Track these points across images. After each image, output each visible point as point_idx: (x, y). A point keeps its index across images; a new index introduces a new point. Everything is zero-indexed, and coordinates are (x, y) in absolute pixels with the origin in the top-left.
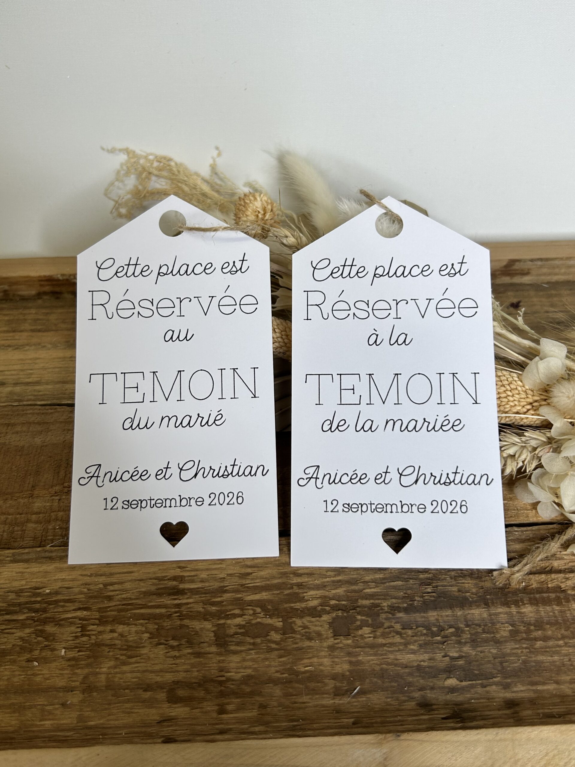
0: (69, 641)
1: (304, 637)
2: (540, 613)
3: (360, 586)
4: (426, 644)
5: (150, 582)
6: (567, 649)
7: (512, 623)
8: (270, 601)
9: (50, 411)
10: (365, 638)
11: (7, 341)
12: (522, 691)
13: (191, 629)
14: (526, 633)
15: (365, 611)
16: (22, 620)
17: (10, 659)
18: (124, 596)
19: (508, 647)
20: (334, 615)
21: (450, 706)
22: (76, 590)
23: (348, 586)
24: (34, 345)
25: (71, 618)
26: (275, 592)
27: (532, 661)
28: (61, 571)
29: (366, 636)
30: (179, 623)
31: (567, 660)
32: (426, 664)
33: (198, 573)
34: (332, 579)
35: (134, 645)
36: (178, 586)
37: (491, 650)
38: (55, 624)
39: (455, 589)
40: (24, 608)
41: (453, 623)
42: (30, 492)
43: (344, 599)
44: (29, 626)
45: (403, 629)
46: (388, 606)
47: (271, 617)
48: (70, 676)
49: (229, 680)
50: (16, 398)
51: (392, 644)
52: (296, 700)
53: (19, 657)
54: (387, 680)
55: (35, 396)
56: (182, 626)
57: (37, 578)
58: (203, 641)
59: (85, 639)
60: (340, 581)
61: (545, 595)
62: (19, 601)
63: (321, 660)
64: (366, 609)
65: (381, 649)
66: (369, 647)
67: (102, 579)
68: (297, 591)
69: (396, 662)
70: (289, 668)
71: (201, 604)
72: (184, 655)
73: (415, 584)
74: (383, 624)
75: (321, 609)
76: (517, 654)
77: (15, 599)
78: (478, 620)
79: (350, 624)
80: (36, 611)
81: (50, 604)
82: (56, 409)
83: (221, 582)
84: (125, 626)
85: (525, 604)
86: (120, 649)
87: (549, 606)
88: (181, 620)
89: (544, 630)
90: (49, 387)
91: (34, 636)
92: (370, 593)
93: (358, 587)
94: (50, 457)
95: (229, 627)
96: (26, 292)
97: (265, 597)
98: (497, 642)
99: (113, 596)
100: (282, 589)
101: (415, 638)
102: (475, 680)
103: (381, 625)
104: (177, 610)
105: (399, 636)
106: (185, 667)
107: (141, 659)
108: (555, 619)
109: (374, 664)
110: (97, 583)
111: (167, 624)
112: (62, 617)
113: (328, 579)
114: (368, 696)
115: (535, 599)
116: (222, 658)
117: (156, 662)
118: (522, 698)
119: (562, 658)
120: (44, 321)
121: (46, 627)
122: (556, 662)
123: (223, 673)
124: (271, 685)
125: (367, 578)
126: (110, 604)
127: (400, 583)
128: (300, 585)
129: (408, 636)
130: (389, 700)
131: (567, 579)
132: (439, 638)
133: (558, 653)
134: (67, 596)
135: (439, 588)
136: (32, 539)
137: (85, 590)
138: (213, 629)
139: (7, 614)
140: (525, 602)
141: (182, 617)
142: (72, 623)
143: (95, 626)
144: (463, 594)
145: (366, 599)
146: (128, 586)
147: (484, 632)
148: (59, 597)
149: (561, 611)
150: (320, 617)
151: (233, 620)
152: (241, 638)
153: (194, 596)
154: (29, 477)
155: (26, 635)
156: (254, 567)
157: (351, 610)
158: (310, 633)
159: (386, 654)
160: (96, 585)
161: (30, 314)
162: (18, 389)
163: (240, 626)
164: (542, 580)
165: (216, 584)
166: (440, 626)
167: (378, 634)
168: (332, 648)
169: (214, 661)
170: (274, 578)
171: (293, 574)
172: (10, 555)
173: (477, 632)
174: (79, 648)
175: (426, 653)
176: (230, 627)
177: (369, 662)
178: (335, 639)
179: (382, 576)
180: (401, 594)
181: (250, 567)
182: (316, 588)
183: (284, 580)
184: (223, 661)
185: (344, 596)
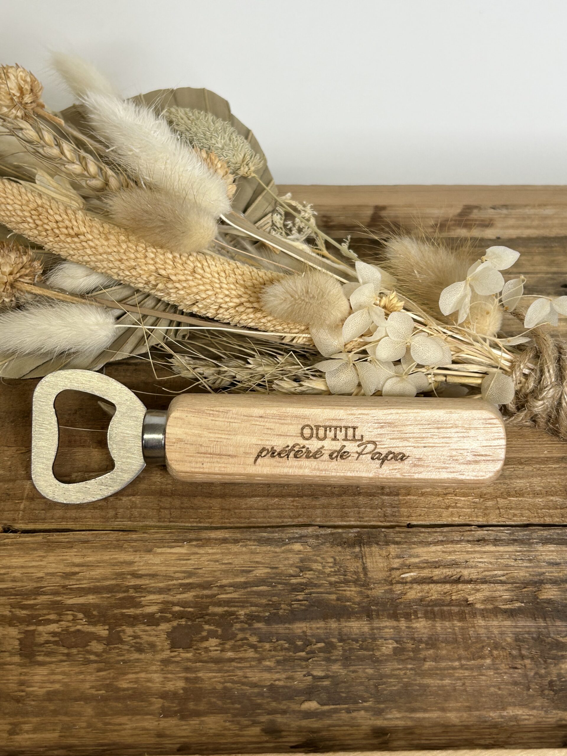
1: (132, 649)
2: (436, 629)
3: (214, 591)
4: (285, 660)
6: (462, 672)
7: (398, 639)
8: (96, 606)
10: (210, 651)
12: (397, 718)
14: (413, 652)
15: (215, 619)
19: (387, 668)
20: (175, 623)
21: (304, 734)
23: (199, 590)
26: (104, 595)
27: (416, 685)
29: (210, 648)
31: (461, 684)
32: (281, 683)
33: (10, 570)
34: (180, 581)
37: (367, 670)
39: (334, 597)
41: (323, 637)
43: (193, 605)
45: (259, 642)
46: (245, 614)
47: (94, 624)
49: (28, 695)
51: (241, 660)
52: (111, 721)
54: (229, 701)
58: (3, 650)
60: (190, 584)
61: (445, 608)
63: (149, 676)
64: (217, 617)
65: (228, 664)
66: (212, 662)
68: (133, 594)
69: (244, 680)
70: (107, 684)
71: (9, 606)
73: (284, 590)
74: (235, 635)
75: (160, 616)
76: (399, 675)
78: (356, 634)
79: (194, 635)
83: (37, 582)
85: (418, 618)
87: (450, 621)
89: (438, 649)
92: (224, 599)
93: (212, 592)
95: (40, 634)
97: (91, 601)
98: (376, 661)
100: (114, 592)
101: (273, 653)
102: (339, 704)
103: (233, 636)
105: (253, 650)
108: (454, 636)
109: (216, 681)
113: (175, 582)
114: (203, 719)
115: (433, 612)
116: (24, 670)
118: (396, 727)
119: (454, 682)
122: (446, 686)
123: (23, 688)
124: (82, 703)
125: (225, 582)
128: (137, 588)
129: (264, 650)
130: (227, 724)
131: (478, 590)
132: (303, 654)
133: (450, 677)
135: (314, 595)
138: (19, 637)
140: (419, 615)
144: (343, 604)
145: (219, 606)
147: (361, 648)
149: (462, 628)
150: (158, 625)
151: (46, 627)
152: (53, 647)
156: (83, 566)
157: (198, 618)
158: (141, 644)
159: (233, 671)
163: (54, 634)
164: (446, 591)
165: (31, 584)
166: (306, 639)
167: (227, 647)
168: (166, 662)
169: (15, 673)
170: (106, 579)
171: (131, 574)
173: (354, 649)
175: (285, 671)
177: (210, 678)
178: (171, 652)
179: (243, 580)
180: (264, 601)
181: (78, 565)
182: (158, 592)
183: (119, 582)
184: (26, 674)
185: (192, 601)
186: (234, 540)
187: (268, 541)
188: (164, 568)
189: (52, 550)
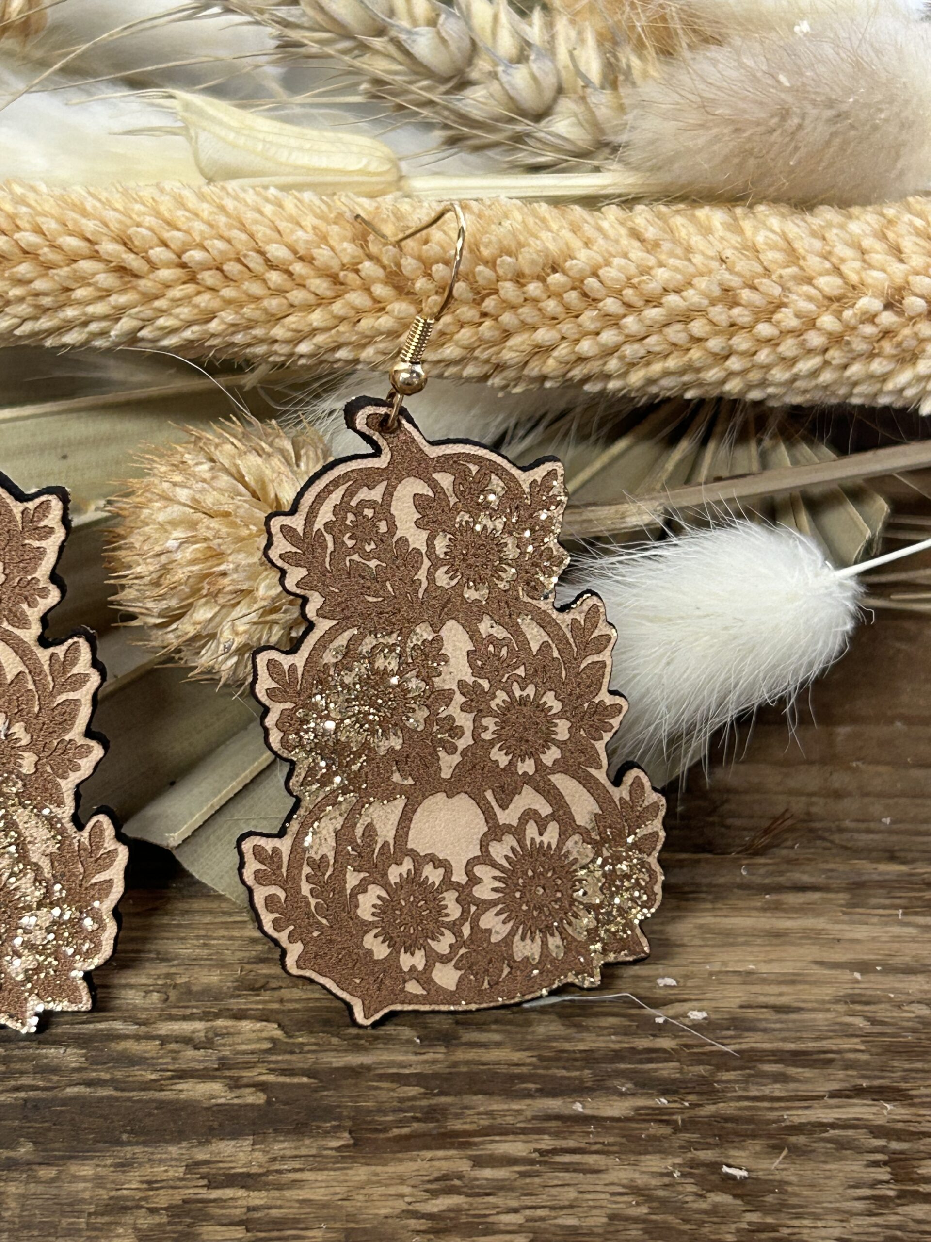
0: (852, 1214)
16: (618, 1120)
25: (833, 1126)
28: (732, 945)
38: (768, 1146)
62: (581, 1047)
80: (668, 1088)
81: (719, 1068)
121: (733, 1152)
134: (784, 1040)
137: (860, 1022)
142: (842, 1145)
155: (654, 1182)
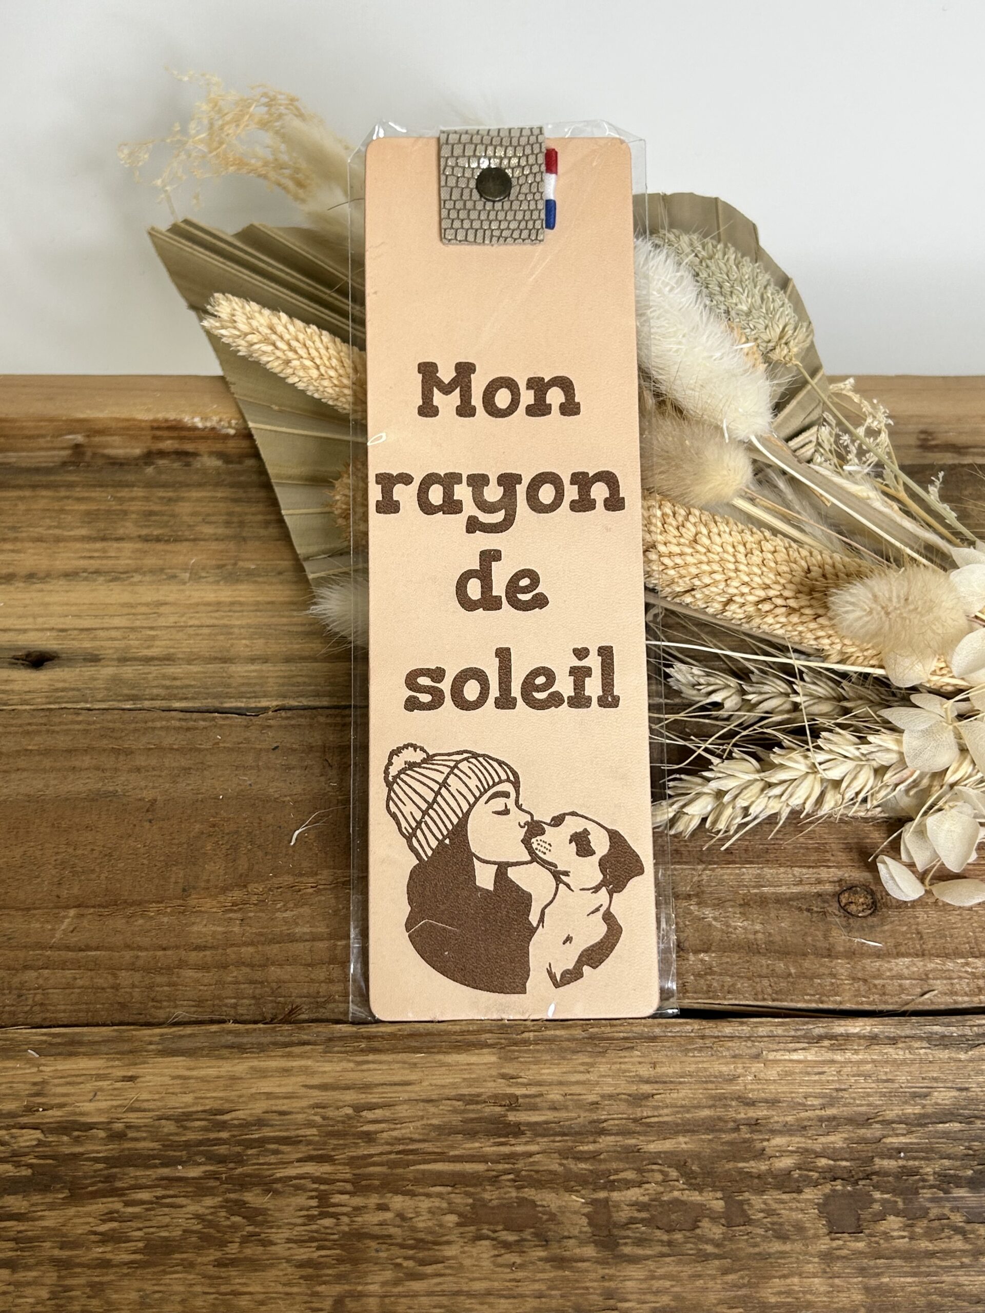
1: (770, 1234)
3: (876, 1131)
5: (446, 1106)
8: (697, 1156)
9: (202, 723)
10: (893, 1238)
11: (92, 562)
13: (540, 1209)
15: (889, 1182)
17: (182, 1260)
18: (395, 1134)
20: (827, 1188)
22: (300, 1117)
23: (850, 1128)
24: (152, 571)
26: (703, 1137)
29: (895, 1234)
30: (514, 1194)
33: (543, 1089)
34: (818, 1112)
35: (430, 1238)
36: (506, 1116)
40: (196, 1154)
42: (180, 902)
43: (847, 1156)
44: (210, 1192)
45: (968, 1222)
46: (935, 1173)
47: (700, 1189)
48: (306, 1298)
50: (126, 691)
51: (947, 1254)
53: (199, 1255)
55: (167, 688)
56: (522, 1202)
57: (215, 1091)
58: (566, 1234)
59: (328, 1222)
60: (834, 1118)
63: (806, 1282)
64: (890, 1179)
65: (927, 1262)
66: (900, 1258)
67: (350, 1097)
68: (748, 1136)
69: (957, 1290)
70: (743, 1297)
71: (557, 1155)
72: (533, 1263)
74: (926, 1211)
75: (801, 1176)
77: (177, 1134)
79: (861, 1209)
82: (214, 719)
83: (590, 1110)
84: (407, 1198)
86: (402, 1246)
88: (519, 1188)
90: (194, 668)
91: (224, 1214)
92: (896, 1145)
93: (871, 1131)
94: (214, 826)
95: (617, 1206)
96: (119, 448)
97: (684, 1146)
99: (376, 1132)
100: (717, 1131)
103: (924, 1213)
104: (507, 1166)
105: (960, 1237)
106: (536, 1286)
107: (446, 1268)
109: (914, 1292)
110: (341, 1104)
111: (490, 1195)
112: (278, 1175)
113: (809, 1114)
116: (607, 1271)
117: (477, 1275)
120: (165, 518)
123: (612, 1302)
125: (890, 1115)
126: (372, 1151)
127: (956, 1126)
128: (755, 1125)
129: (978, 1238)
136: (193, 1003)
138: (586, 1210)
139: (164, 1165)
141: (520, 1181)
143: (347, 1197)
145: (890, 1158)
146: (403, 1111)
148: (267, 1132)
150: (800, 1191)
151: (624, 1193)
152: (644, 1230)
153: (539, 1139)
154: (174, 868)
156: (656, 1082)
157: (860, 1179)
158: (781, 1224)
159: (936, 1274)
160: (338, 1108)
161: (133, 499)
162: (128, 672)
163: (641, 1207)
165: (583, 1114)
167: (918, 1230)
168: (828, 1257)
169: (593, 1275)
170: (698, 1106)
171: (736, 1099)
172: (157, 1039)
174: (319, 1240)
176: (619, 1206)
177: (903, 1288)
178: (832, 1239)
179: (918, 1110)
180: (961, 1149)
181: (647, 1082)
182: (788, 1131)
183: (720, 1112)
184: (611, 1278)
185: (843, 1148)
186: (888, 1038)
187: (944, 1042)
188: (785, 1089)
189: (603, 1053)
